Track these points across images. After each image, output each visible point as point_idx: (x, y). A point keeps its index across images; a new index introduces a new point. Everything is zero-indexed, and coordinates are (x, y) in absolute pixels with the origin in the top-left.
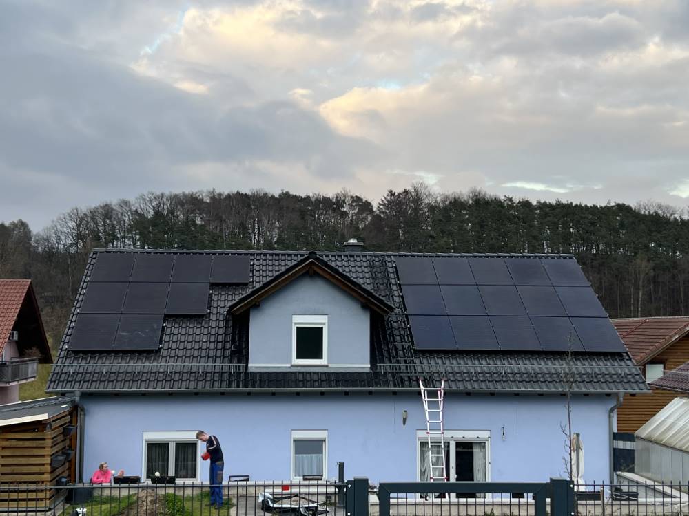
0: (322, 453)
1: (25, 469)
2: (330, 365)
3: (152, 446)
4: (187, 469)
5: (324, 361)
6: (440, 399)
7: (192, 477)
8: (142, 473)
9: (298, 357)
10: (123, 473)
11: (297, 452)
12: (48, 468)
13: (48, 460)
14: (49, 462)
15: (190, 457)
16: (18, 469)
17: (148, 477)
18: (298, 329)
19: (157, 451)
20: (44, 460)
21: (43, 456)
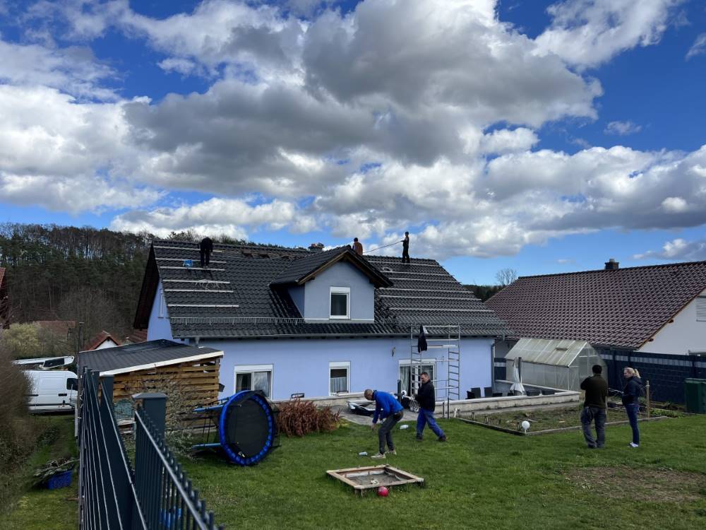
0: (346, 377)
2: (351, 319)
3: (240, 376)
5: (347, 317)
9: (332, 314)
11: (332, 377)
18: (332, 295)
21: (214, 384)
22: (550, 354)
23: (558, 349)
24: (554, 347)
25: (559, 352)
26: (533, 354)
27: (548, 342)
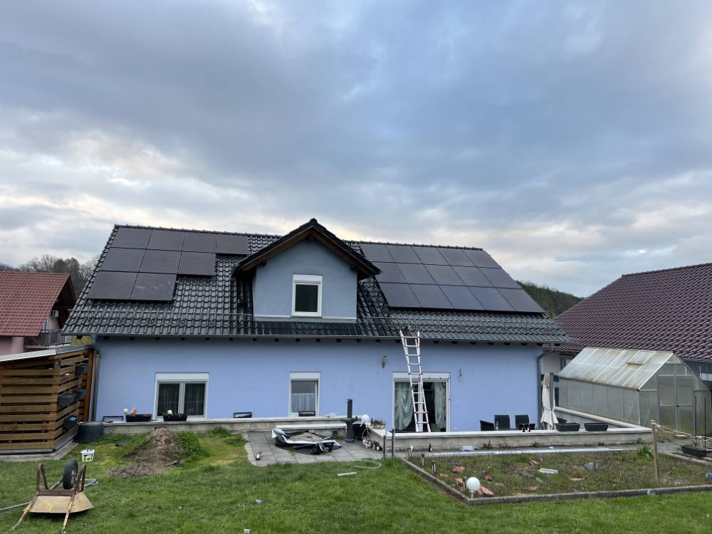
0: (314, 392)
1: (28, 408)
2: (324, 317)
3: (163, 387)
4: (195, 407)
5: (318, 314)
6: (418, 345)
7: (199, 414)
8: (154, 412)
9: (297, 309)
10: (136, 411)
11: (293, 391)
12: (54, 407)
13: (54, 399)
14: (56, 400)
15: (198, 397)
16: (20, 409)
17: (159, 414)
18: (297, 286)
19: (168, 392)
20: (49, 399)
21: (50, 394)
22: (619, 370)
23: (630, 364)
24: (625, 361)
25: (631, 368)
26: (595, 371)
27: (619, 353)
